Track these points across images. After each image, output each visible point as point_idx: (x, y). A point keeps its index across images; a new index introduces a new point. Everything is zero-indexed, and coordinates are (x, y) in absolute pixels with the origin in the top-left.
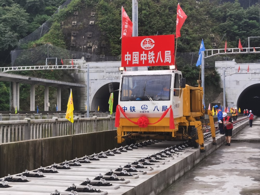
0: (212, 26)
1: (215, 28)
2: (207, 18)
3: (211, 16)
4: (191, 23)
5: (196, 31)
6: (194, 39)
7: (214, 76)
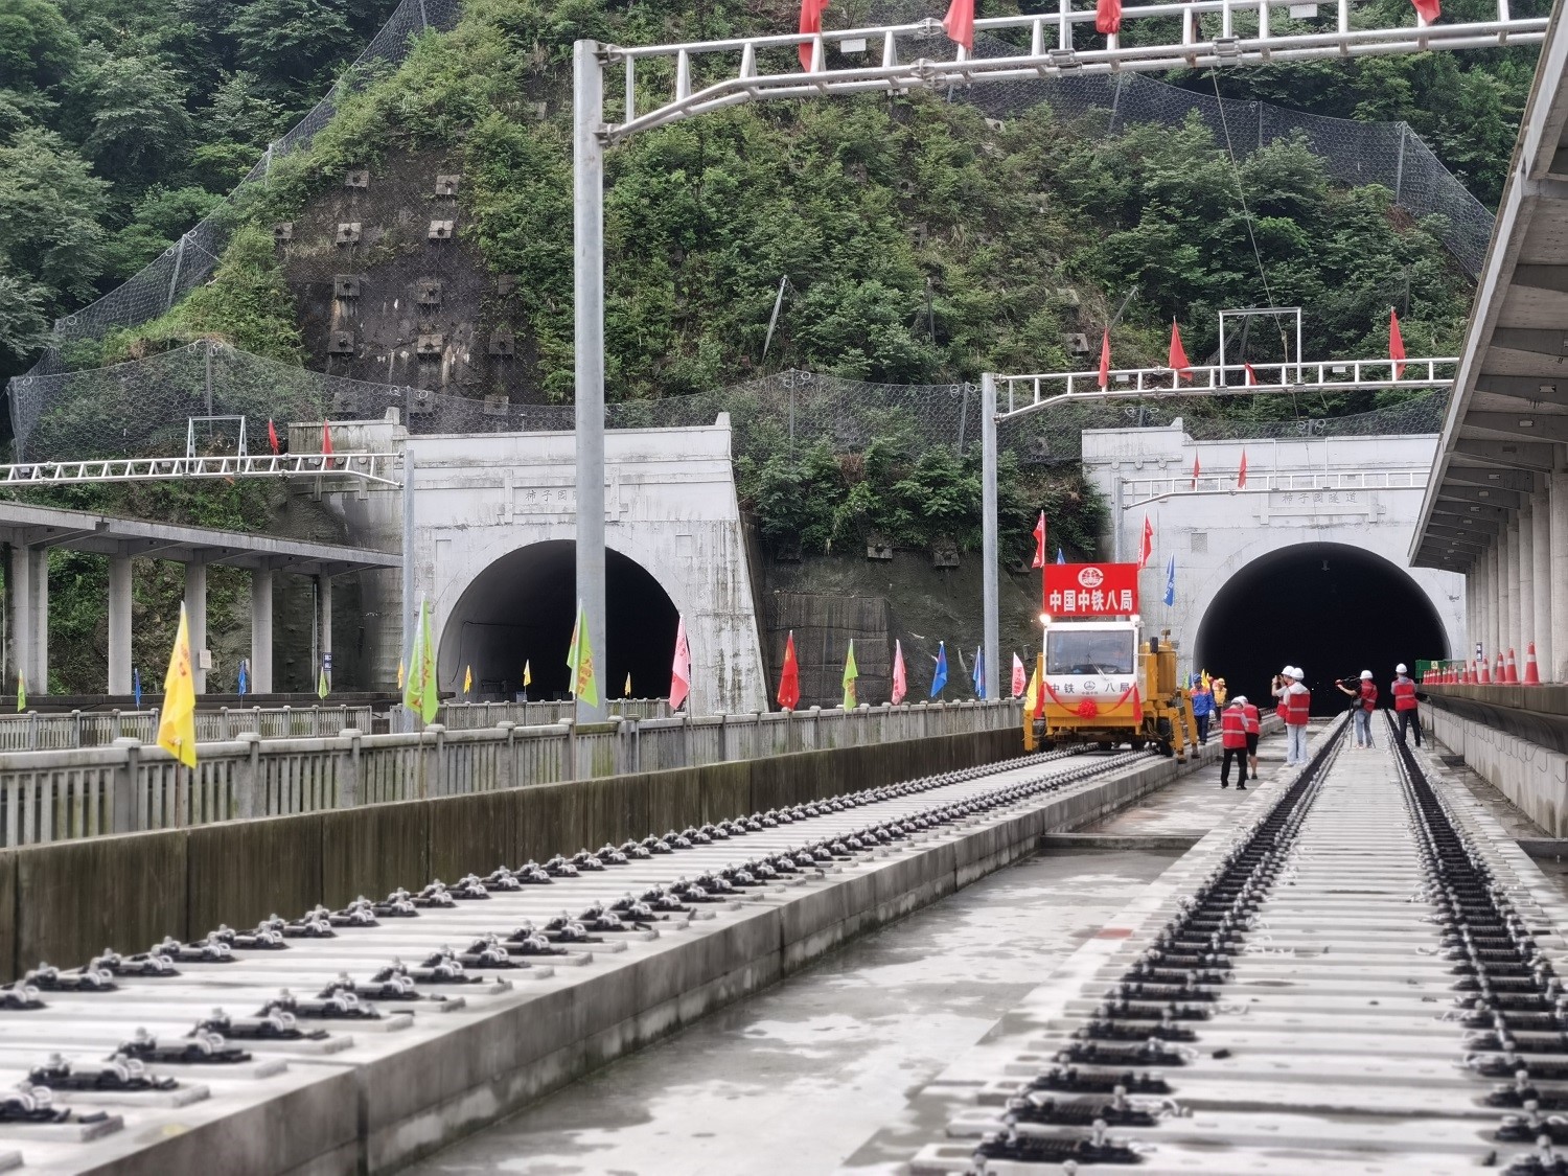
0: (1065, 249)
1: (1081, 255)
2: (1040, 204)
3: (1064, 193)
4: (960, 231)
5: (985, 272)
6: (974, 316)
7: (1079, 504)
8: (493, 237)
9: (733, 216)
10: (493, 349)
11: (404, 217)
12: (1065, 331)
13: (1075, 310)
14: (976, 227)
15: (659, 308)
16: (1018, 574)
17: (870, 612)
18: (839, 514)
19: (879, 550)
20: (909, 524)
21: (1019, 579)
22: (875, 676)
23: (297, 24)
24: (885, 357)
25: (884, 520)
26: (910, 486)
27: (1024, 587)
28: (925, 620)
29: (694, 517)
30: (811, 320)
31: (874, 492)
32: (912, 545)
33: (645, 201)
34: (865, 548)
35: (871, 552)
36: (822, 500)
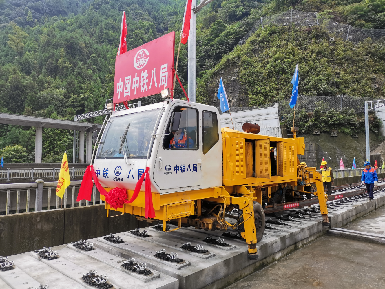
0: (373, 67)
1: (378, 68)
2: (367, 58)
3: (373, 55)
4: (345, 65)
5: (351, 73)
6: (346, 82)
7: (373, 121)
8: (242, 78)
9: (290, 67)
10: (241, 98)
11: (229, 77)
12: (372, 83)
13: (375, 79)
14: (349, 64)
15: (273, 88)
16: (355, 138)
17: (312, 147)
18: (306, 125)
19: (316, 133)
20: (324, 127)
21: (355, 139)
22: (313, 161)
23: (218, 50)
24: (321, 91)
25: (318, 126)
26: (324, 118)
27: (357, 141)
28: (328, 148)
29: (270, 127)
30: (305, 85)
31: (315, 120)
32: (325, 131)
33: (272, 67)
34: (313, 132)
35: (314, 133)
36: (302, 122)
